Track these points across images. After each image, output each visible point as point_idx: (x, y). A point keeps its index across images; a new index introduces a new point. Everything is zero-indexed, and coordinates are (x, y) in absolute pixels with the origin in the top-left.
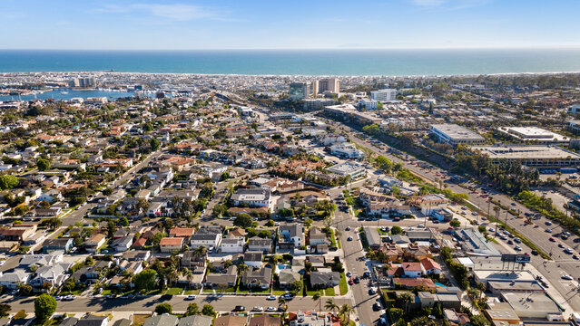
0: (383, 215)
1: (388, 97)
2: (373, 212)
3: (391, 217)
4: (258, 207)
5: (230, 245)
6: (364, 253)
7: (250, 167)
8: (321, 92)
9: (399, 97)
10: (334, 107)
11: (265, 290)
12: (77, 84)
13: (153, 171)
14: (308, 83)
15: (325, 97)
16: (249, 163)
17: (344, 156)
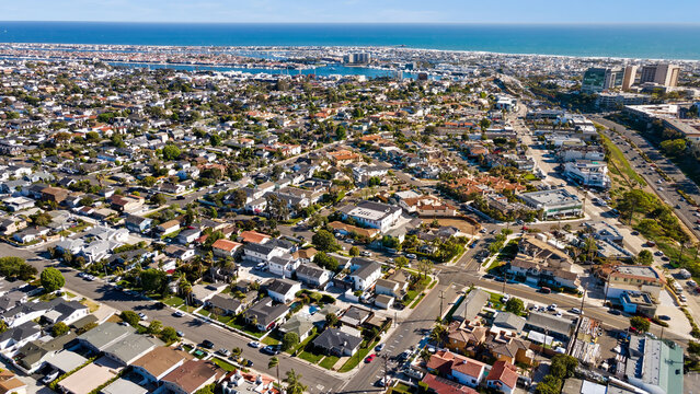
3: (540, 284)
4: (365, 227)
12: (351, 60)
15: (644, 90)
17: (578, 180)
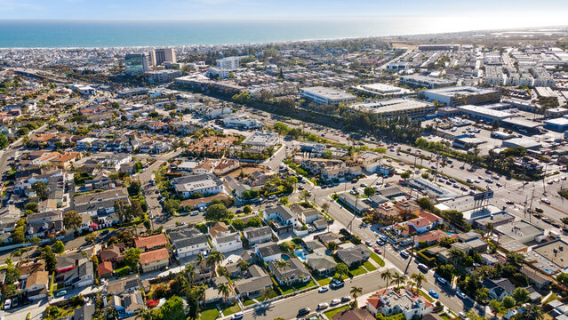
0: (340, 179)
1: (233, 65)
2: (330, 178)
3: (347, 180)
4: (212, 194)
5: (228, 243)
6: (360, 220)
7: (155, 152)
8: (159, 63)
9: (243, 64)
10: (185, 78)
11: (308, 282)
13: (34, 174)
14: (147, 54)
15: (167, 68)
16: (151, 147)
17: (242, 127)
